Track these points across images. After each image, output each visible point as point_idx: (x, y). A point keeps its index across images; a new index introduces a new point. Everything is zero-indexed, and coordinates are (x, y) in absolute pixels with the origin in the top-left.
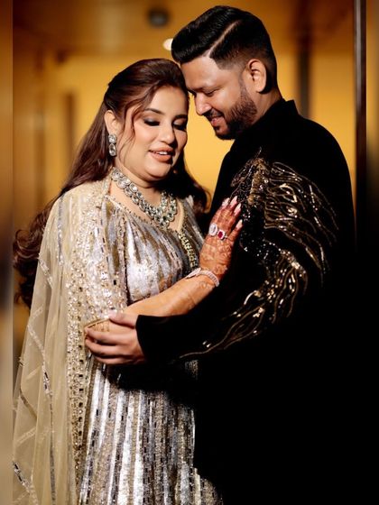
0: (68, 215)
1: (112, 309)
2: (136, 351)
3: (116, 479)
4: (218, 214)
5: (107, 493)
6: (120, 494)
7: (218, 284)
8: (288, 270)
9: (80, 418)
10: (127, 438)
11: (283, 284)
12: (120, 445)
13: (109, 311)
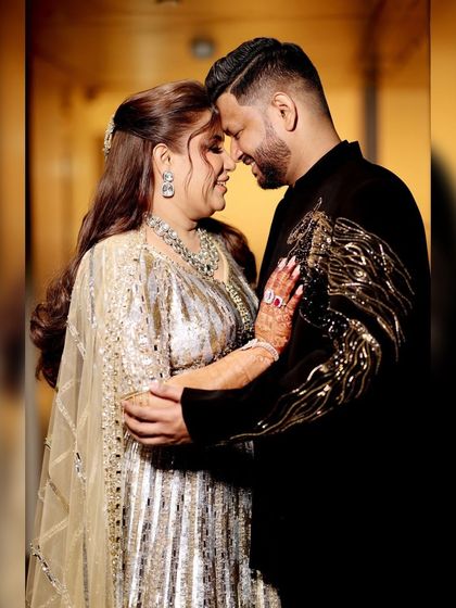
0: (101, 270)
1: (152, 379)
2: (180, 430)
3: (173, 578)
4: (274, 277)
5: (163, 595)
6: (177, 595)
7: (277, 358)
8: (360, 342)
9: (118, 505)
10: (184, 531)
11: (353, 359)
12: (176, 540)
13: (149, 382)
